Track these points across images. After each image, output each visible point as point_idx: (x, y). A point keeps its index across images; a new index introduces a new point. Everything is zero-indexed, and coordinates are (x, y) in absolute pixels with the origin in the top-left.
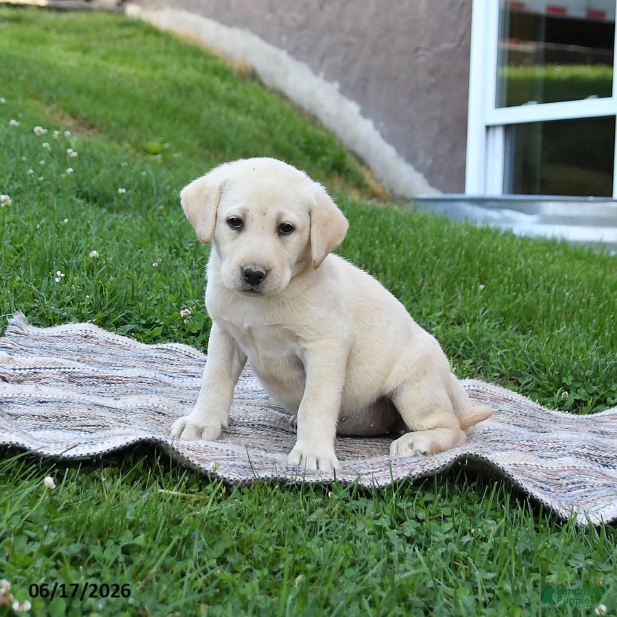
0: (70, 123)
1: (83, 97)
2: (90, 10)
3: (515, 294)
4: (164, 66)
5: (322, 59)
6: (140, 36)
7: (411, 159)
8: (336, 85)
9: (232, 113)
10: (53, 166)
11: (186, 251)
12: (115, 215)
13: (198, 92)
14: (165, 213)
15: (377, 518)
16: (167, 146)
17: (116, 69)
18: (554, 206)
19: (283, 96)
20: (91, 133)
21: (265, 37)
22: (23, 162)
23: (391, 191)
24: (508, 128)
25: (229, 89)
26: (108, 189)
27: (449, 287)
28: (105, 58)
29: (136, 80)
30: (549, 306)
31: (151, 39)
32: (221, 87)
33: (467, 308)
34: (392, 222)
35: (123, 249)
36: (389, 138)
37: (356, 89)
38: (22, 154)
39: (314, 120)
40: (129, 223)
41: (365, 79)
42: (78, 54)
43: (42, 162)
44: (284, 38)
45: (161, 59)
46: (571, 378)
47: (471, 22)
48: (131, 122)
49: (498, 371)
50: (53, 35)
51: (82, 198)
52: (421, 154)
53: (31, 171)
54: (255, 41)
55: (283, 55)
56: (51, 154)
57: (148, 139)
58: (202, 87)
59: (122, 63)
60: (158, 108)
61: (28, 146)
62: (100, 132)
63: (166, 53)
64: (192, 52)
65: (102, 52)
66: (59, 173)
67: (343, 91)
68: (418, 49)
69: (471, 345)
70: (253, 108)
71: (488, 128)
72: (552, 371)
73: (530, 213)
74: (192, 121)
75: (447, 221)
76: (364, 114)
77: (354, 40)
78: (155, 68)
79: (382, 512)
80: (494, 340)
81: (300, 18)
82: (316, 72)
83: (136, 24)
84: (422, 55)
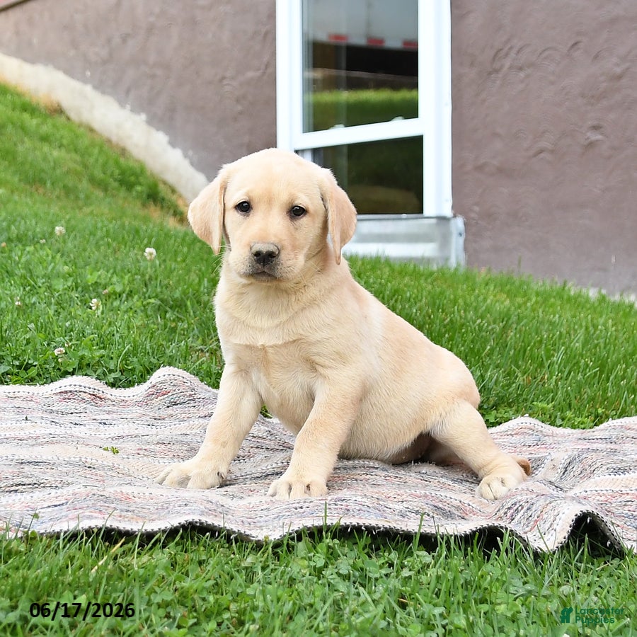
5: (128, 91)
8: (143, 117)
9: (46, 148)
13: (10, 128)
19: (91, 130)
21: (69, 72)
24: (315, 151)
25: (38, 125)
32: (31, 122)
36: (199, 166)
37: (163, 119)
39: (123, 152)
41: (172, 110)
44: (88, 73)
54: (60, 77)
55: (88, 89)
58: (14, 124)
67: (150, 122)
68: (223, 78)
70: (65, 142)
71: (297, 152)
76: (173, 144)
77: (159, 72)
81: (104, 53)
82: (122, 104)
84: (228, 84)
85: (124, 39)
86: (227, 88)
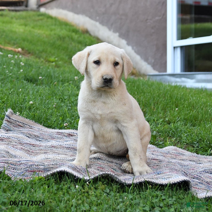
1: (26, 42)
2: (27, 10)
3: (189, 111)
4: (54, 30)
5: (112, 25)
6: (45, 19)
7: (146, 60)
8: (117, 34)
9: (80, 46)
10: (15, 69)
11: (65, 99)
12: (38, 87)
13: (67, 39)
14: (57, 85)
15: (144, 207)
16: (56, 59)
17: (37, 31)
18: (201, 76)
20: (29, 55)
21: (91, 17)
22: (4, 68)
23: (139, 72)
24: (182, 47)
25: (78, 37)
26: (36, 77)
27: (164, 110)
28: (33, 28)
29: (45, 35)
30: (203, 116)
31: (49, 20)
32: (75, 36)
33: (172, 118)
34: (141, 85)
35: (42, 100)
36: (138, 53)
37: (125, 35)
38: (4, 65)
40: (44, 90)
41: (128, 31)
42: (23, 27)
43: (11, 68)
44: (98, 18)
45: (53, 27)
47: (167, 9)
48: (43, 51)
49: (185, 142)
50: (14, 20)
51: (26, 81)
52: (150, 58)
53: (7, 71)
54: (87, 19)
55: (98, 24)
56: (15, 64)
57: (50, 57)
58: (69, 37)
59: (39, 29)
60: (53, 45)
61: (6, 62)
62: (32, 55)
63: (55, 25)
64: (65, 24)
65: (32, 25)
66: (18, 71)
67: (120, 36)
68: (147, 20)
69: (174, 132)
71: (174, 48)
72: (206, 141)
73: (192, 79)
74: (65, 49)
75: (161, 84)
76: (128, 44)
78: (51, 31)
79: (146, 204)
80: (183, 130)
82: (110, 29)
83: (43, 15)
84: (149, 22)
85: (111, 5)
86: (149, 24)
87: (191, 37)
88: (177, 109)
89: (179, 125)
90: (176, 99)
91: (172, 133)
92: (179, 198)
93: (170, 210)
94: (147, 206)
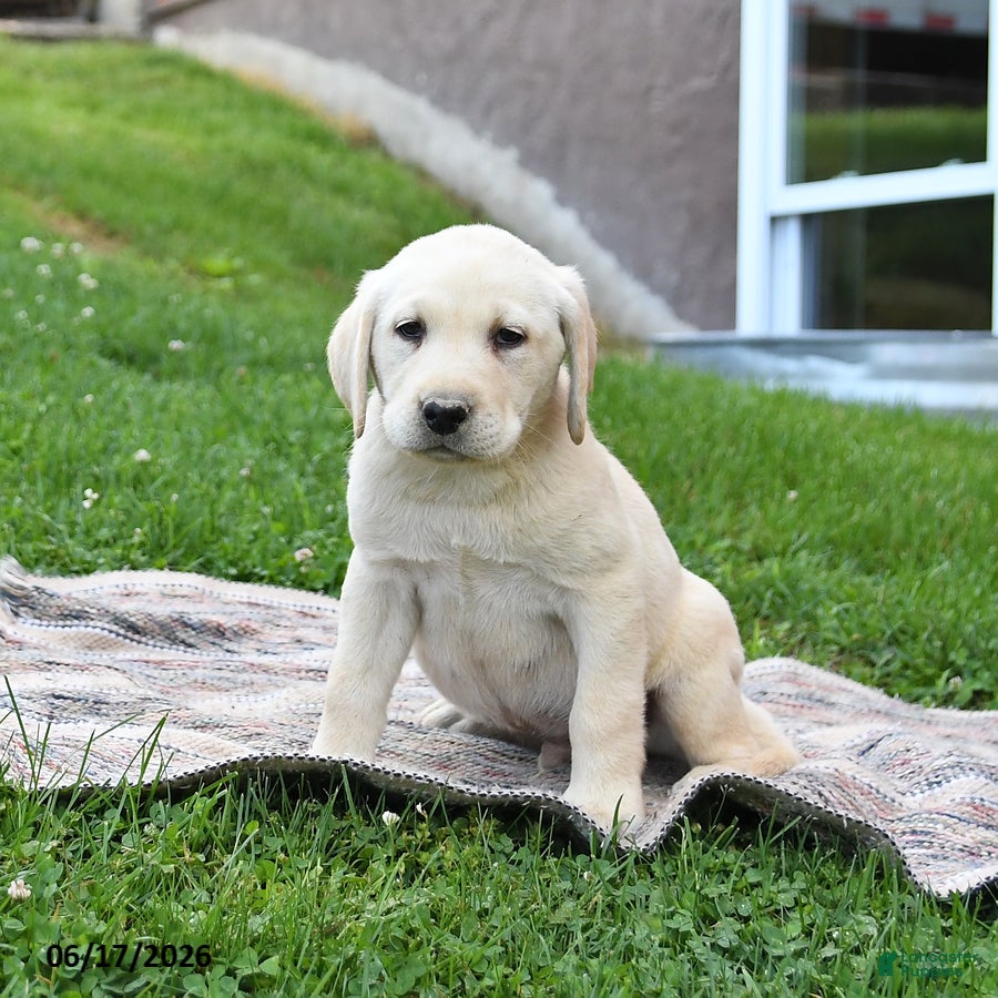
0: (76, 228)
2: (94, 39)
4: (224, 129)
5: (488, 110)
6: (181, 81)
7: (643, 273)
8: (512, 152)
9: (340, 205)
10: (60, 305)
13: (282, 172)
14: (248, 378)
15: (669, 916)
16: (238, 263)
17: (143, 135)
19: (422, 174)
20: (112, 243)
21: (390, 75)
24: (808, 220)
25: (334, 165)
27: (735, 496)
31: (201, 85)
32: (320, 160)
37: (546, 159)
39: (477, 212)
41: (561, 143)
42: (80, 114)
44: (422, 78)
45: (218, 117)
46: (964, 653)
47: (740, 41)
48: (177, 225)
50: (37, 82)
51: (110, 358)
52: (660, 264)
54: (373, 84)
55: (421, 106)
56: (52, 283)
57: (206, 252)
58: (289, 163)
60: (219, 199)
61: (13, 271)
62: (127, 241)
63: (228, 106)
64: (268, 104)
66: (69, 315)
67: (525, 162)
68: (649, 90)
70: (377, 193)
71: (775, 221)
72: (931, 640)
74: (277, 219)
76: (562, 200)
77: (541, 78)
78: (210, 131)
80: (823, 587)
81: (448, 42)
82: (477, 131)
83: (172, 60)
84: (658, 99)
85: (486, 21)
86: (655, 108)
87: (852, 173)
88: (792, 495)
89: (802, 564)
90: (788, 451)
91: (773, 603)
92: (821, 880)
93: (784, 929)
94: (681, 911)
